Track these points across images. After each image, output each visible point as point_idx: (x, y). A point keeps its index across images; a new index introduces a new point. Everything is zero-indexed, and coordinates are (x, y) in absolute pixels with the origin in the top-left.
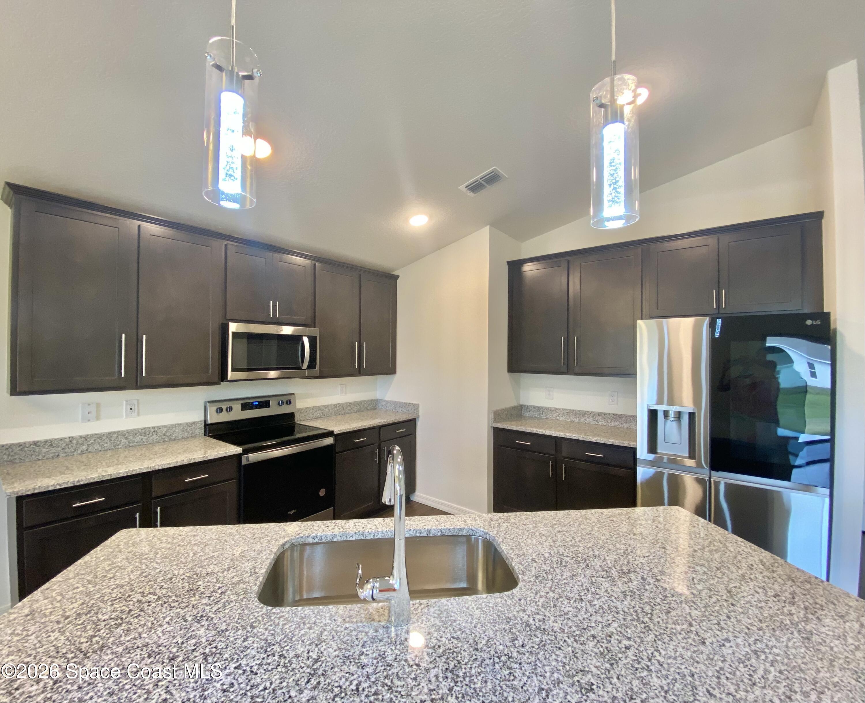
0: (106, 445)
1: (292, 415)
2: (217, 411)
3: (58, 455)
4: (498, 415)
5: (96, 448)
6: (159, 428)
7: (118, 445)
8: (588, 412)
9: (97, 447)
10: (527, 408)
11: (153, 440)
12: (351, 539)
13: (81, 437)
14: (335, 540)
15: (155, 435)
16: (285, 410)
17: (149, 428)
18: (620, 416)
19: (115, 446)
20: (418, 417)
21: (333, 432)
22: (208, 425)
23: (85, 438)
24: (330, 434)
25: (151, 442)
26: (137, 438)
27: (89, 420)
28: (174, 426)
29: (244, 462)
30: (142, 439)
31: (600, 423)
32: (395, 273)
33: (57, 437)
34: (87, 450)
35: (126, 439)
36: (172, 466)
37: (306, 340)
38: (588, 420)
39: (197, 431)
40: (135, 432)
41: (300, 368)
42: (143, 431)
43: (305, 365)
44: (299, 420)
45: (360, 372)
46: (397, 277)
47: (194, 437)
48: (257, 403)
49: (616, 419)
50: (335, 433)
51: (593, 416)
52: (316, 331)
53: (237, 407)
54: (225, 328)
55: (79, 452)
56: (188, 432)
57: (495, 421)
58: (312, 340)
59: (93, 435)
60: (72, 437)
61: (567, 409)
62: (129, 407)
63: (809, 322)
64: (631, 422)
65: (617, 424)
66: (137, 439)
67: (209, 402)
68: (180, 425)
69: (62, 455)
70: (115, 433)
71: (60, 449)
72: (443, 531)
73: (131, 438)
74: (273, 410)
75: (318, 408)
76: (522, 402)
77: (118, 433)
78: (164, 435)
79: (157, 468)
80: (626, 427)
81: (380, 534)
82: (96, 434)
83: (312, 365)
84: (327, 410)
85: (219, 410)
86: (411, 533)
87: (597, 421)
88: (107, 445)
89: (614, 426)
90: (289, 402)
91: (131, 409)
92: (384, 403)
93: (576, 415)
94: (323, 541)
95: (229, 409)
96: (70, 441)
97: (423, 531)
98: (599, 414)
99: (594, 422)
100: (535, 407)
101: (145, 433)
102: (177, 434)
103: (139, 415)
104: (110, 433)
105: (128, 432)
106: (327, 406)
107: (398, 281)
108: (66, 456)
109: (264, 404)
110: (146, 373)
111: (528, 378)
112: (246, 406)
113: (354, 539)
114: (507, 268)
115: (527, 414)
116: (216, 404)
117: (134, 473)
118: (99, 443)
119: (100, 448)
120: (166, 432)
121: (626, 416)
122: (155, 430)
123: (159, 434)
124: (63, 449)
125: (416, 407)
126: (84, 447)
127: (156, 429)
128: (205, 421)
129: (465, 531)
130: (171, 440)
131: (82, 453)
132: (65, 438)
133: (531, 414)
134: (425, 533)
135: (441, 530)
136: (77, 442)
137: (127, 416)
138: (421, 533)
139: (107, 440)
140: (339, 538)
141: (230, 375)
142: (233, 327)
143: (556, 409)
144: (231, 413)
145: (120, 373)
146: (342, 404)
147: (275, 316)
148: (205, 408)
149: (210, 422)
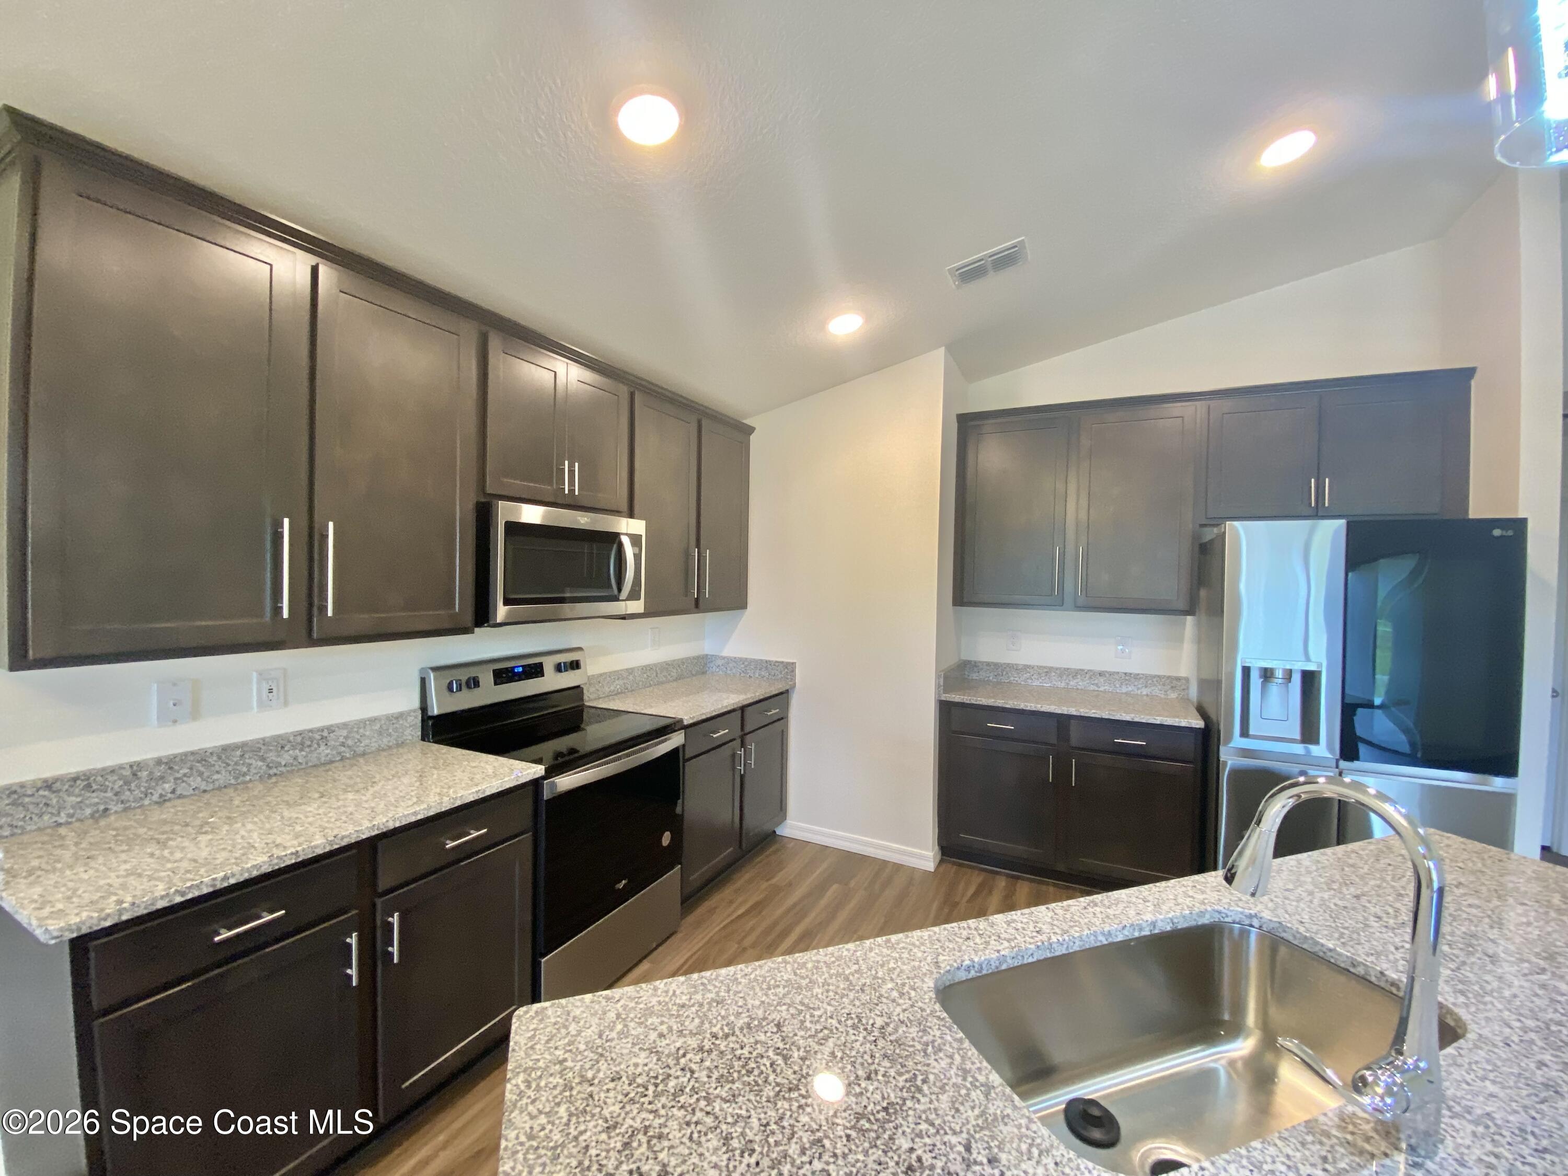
0: (216, 777)
1: (579, 691)
2: (449, 686)
3: (106, 810)
4: (947, 682)
5: (194, 785)
6: (330, 729)
7: (245, 774)
8: (1083, 670)
9: (196, 782)
10: (974, 665)
11: (319, 759)
12: (1031, 960)
13: (159, 762)
14: (1004, 967)
15: (323, 747)
16: (570, 680)
17: (311, 731)
18: (1137, 677)
19: (236, 778)
20: (794, 686)
21: (682, 721)
22: (430, 718)
23: (169, 763)
24: (678, 725)
25: (315, 761)
26: (286, 756)
27: (175, 722)
28: (363, 723)
29: (546, 795)
30: (295, 758)
31: (1102, 689)
32: (748, 421)
33: (99, 765)
34: (173, 792)
35: (263, 759)
36: (419, 817)
37: (626, 542)
38: (1080, 683)
39: (408, 732)
40: (281, 743)
41: (613, 598)
42: (299, 739)
43: (625, 593)
44: (591, 699)
45: (698, 605)
46: (750, 430)
47: (400, 745)
48: (520, 669)
49: (1129, 680)
50: (686, 723)
51: (1090, 678)
52: (639, 526)
53: (487, 678)
54: (482, 517)
55: (155, 798)
56: (390, 735)
57: (945, 689)
58: (635, 543)
59: (186, 754)
60: (139, 764)
61: (1045, 667)
62: (265, 687)
63: (1497, 533)
64: (1155, 685)
65: (1130, 689)
66: (286, 758)
67: (435, 669)
68: (373, 720)
69: (114, 808)
70: (235, 747)
71: (109, 794)
72: (1175, 921)
73: (272, 756)
74: (551, 681)
75: (617, 675)
76: (965, 656)
77: (243, 747)
78: (343, 745)
79: (391, 825)
80: (1144, 693)
81: (1078, 943)
82: (193, 753)
83: (634, 592)
84: (631, 677)
85: (455, 686)
86: (1126, 932)
87: (1097, 685)
88: (221, 778)
89: (1126, 693)
90: (575, 665)
91: (271, 691)
92: (720, 662)
93: (1060, 676)
94: (984, 972)
95: (474, 683)
96: (135, 775)
97: (1144, 925)
98: (1101, 674)
99: (1092, 687)
100: (988, 664)
101: (302, 744)
102: (367, 741)
103: (286, 703)
104: (225, 749)
105: (264, 742)
106: (630, 671)
107: (754, 439)
108: (125, 810)
109: (533, 669)
110: (335, 609)
111: (975, 616)
112: (504, 675)
113: (1035, 960)
114: (956, 424)
115: (974, 676)
116: (447, 672)
117: (344, 843)
118: (201, 774)
119: (203, 786)
120: (346, 738)
121: (1146, 677)
122: (323, 735)
123: (332, 743)
124: (116, 794)
125: (790, 668)
126: (167, 786)
127: (325, 734)
128: (424, 709)
129: (1207, 916)
130: (356, 756)
131: (162, 801)
132: (121, 767)
133: (983, 675)
134: (1147, 929)
135: (1171, 920)
136: (151, 773)
137: (262, 707)
138: (1141, 930)
139: (219, 765)
140: (1011, 963)
141: (502, 611)
142: (505, 512)
143: (1026, 667)
144: (476, 691)
145: (278, 610)
146: (655, 665)
147: (572, 491)
148: (423, 682)
149: (436, 712)
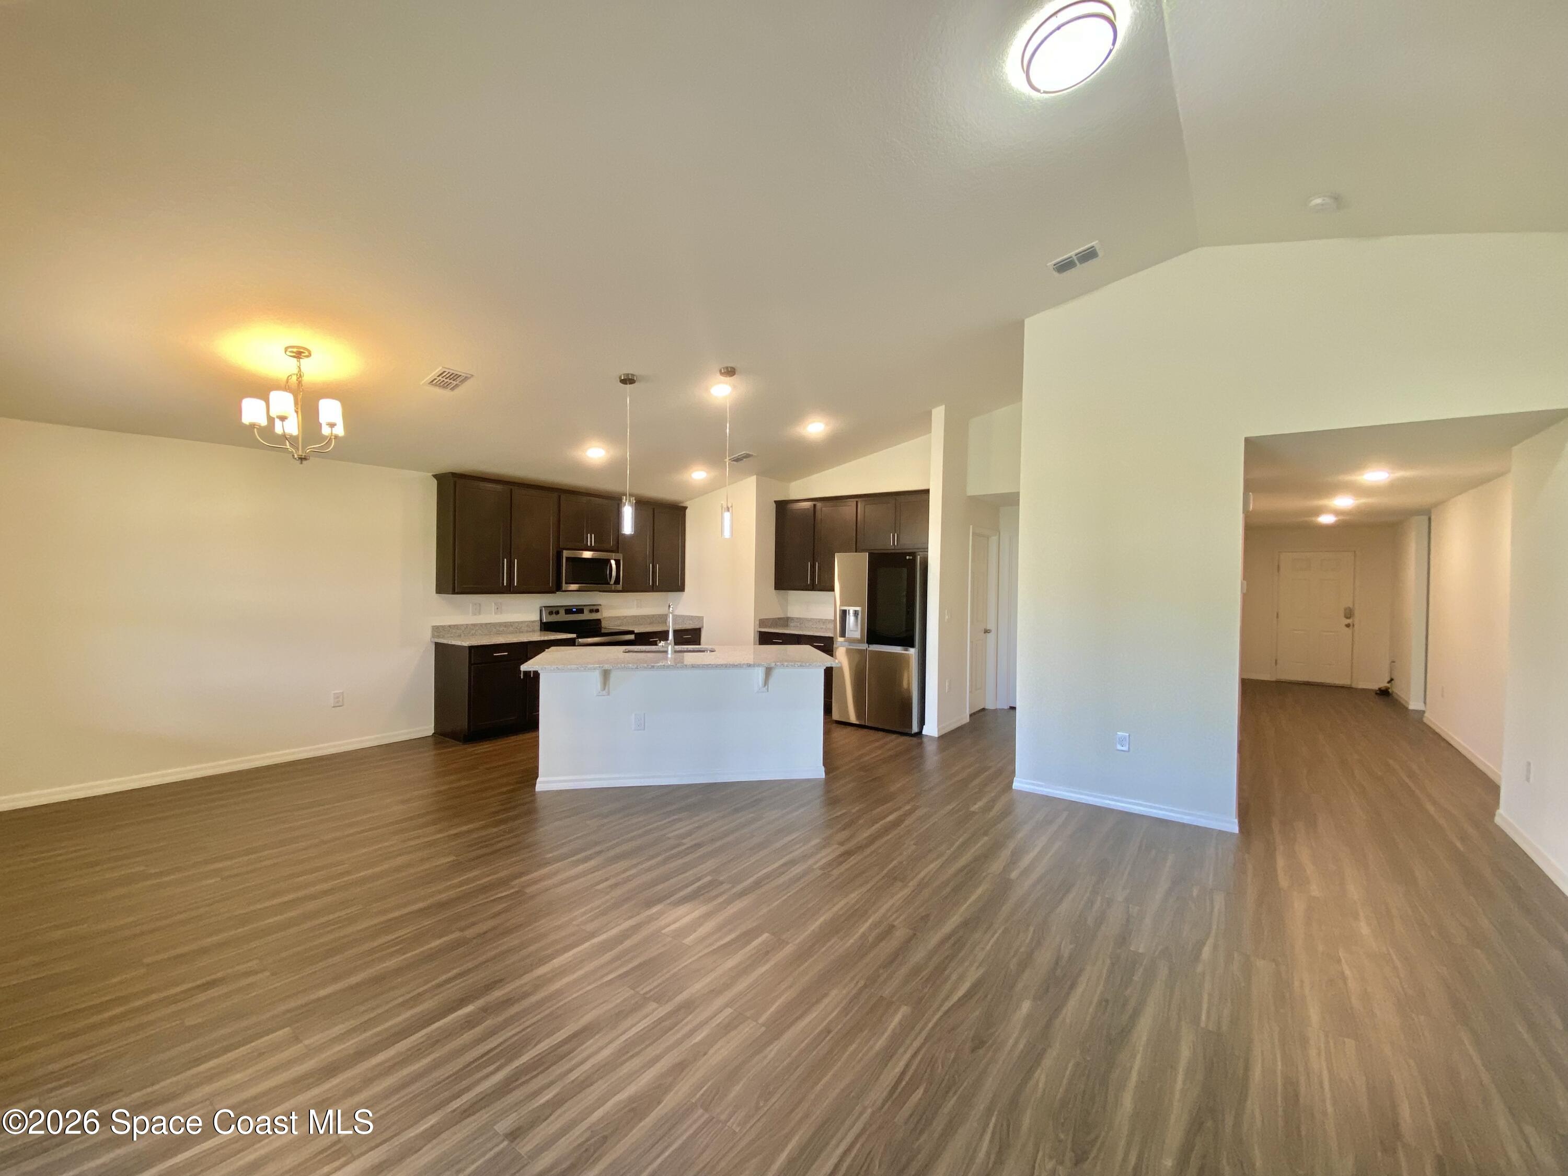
1: (599, 620)
2: (549, 613)
3: (461, 635)
4: (762, 622)
6: (514, 622)
7: (491, 632)
9: (480, 632)
10: (792, 619)
11: (510, 631)
13: (472, 625)
15: (511, 628)
16: (594, 616)
17: (508, 622)
19: (489, 633)
20: (703, 627)
21: (634, 631)
22: (543, 623)
23: (474, 625)
24: (631, 632)
27: (475, 614)
28: (522, 622)
30: (504, 630)
32: (685, 505)
34: (475, 633)
35: (496, 628)
37: (613, 562)
39: (537, 627)
40: (500, 624)
41: (608, 584)
42: (505, 624)
43: (612, 582)
44: (604, 624)
45: (653, 589)
46: (685, 508)
47: (534, 631)
48: (576, 610)
52: (620, 556)
53: (562, 612)
54: (559, 555)
55: (470, 634)
56: (531, 627)
57: (760, 627)
58: (618, 562)
59: (478, 624)
60: (468, 624)
62: (496, 607)
63: (908, 557)
66: (501, 629)
67: (544, 607)
68: (525, 622)
69: (463, 635)
70: (489, 624)
71: (461, 631)
73: (498, 628)
74: (586, 616)
75: (619, 618)
76: (789, 615)
77: (491, 624)
78: (517, 628)
83: (617, 581)
84: (626, 620)
85: (551, 613)
88: (485, 632)
90: (597, 611)
91: (497, 609)
95: (557, 613)
96: (467, 627)
100: (797, 618)
101: (506, 626)
102: (524, 628)
103: (501, 613)
104: (487, 624)
105: (497, 623)
106: (626, 617)
107: (688, 511)
109: (580, 611)
110: (517, 584)
111: (794, 595)
112: (569, 611)
114: (774, 505)
115: (792, 624)
116: (549, 608)
118: (482, 630)
120: (517, 626)
122: (512, 624)
123: (514, 627)
124: (463, 631)
125: (701, 619)
126: (474, 631)
128: (541, 620)
130: (520, 632)
131: (473, 635)
132: (465, 625)
133: (795, 624)
136: (470, 627)
137: (496, 613)
139: (485, 628)
141: (564, 586)
142: (566, 554)
143: (811, 620)
144: (558, 616)
145: (503, 583)
146: (639, 616)
147: (591, 544)
148: (541, 611)
149: (545, 621)
